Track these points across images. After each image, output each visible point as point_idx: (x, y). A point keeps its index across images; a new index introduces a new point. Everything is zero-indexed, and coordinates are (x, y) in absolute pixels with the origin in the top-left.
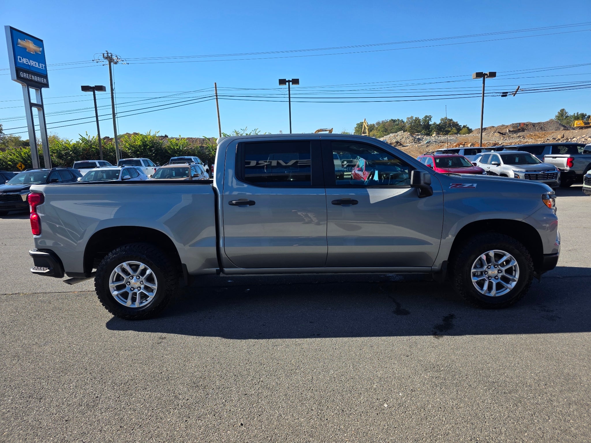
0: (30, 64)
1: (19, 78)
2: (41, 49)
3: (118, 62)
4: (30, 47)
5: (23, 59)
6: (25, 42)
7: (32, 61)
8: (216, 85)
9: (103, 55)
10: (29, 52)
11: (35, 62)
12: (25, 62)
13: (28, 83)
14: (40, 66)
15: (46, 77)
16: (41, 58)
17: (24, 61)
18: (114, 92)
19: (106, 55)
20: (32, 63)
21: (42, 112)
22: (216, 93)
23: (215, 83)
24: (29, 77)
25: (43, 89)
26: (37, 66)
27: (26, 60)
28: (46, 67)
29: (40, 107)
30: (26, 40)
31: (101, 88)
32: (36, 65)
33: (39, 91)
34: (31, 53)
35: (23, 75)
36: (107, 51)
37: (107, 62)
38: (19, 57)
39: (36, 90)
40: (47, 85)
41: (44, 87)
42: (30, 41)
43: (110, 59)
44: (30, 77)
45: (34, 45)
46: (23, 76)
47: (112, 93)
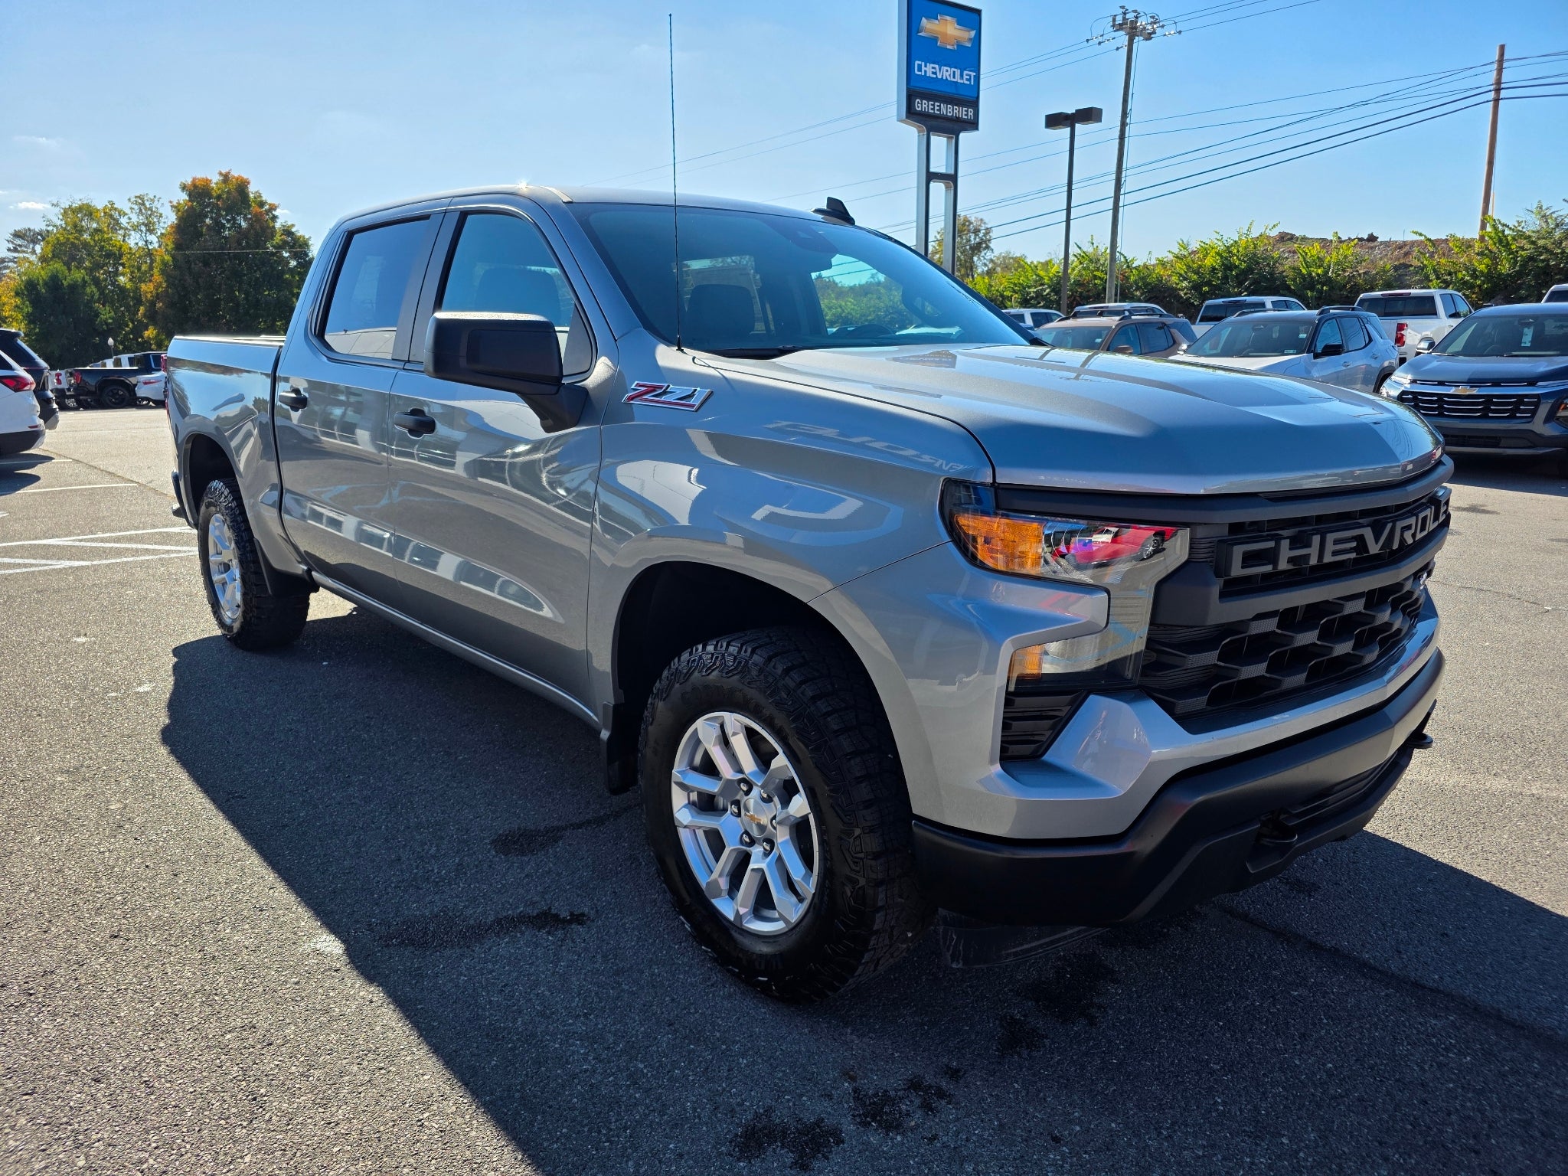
0: (939, 77)
1: (912, 114)
2: (973, 33)
3: (1154, 33)
4: (946, 34)
5: (926, 66)
6: (937, 22)
7: (945, 68)
8: (1502, 54)
9: (1114, 20)
10: (943, 45)
11: (953, 69)
12: (929, 74)
13: (932, 124)
14: (965, 77)
15: (974, 103)
16: (969, 56)
17: (929, 69)
18: (1128, 121)
19: (1119, 19)
20: (947, 73)
21: (952, 192)
22: (1499, 82)
23: (1502, 47)
24: (933, 109)
25: (962, 135)
26: (958, 79)
27: (933, 68)
28: (978, 78)
29: (951, 179)
30: (939, 17)
31: (1089, 115)
32: (954, 77)
33: (954, 141)
34: (948, 47)
35: (922, 105)
36: (1123, 7)
37: (1122, 38)
38: (917, 62)
39: (948, 138)
40: (973, 125)
41: (965, 130)
42: (948, 18)
43: (1131, 29)
44: (936, 108)
45: (958, 27)
46: (920, 109)
47: (1123, 125)
